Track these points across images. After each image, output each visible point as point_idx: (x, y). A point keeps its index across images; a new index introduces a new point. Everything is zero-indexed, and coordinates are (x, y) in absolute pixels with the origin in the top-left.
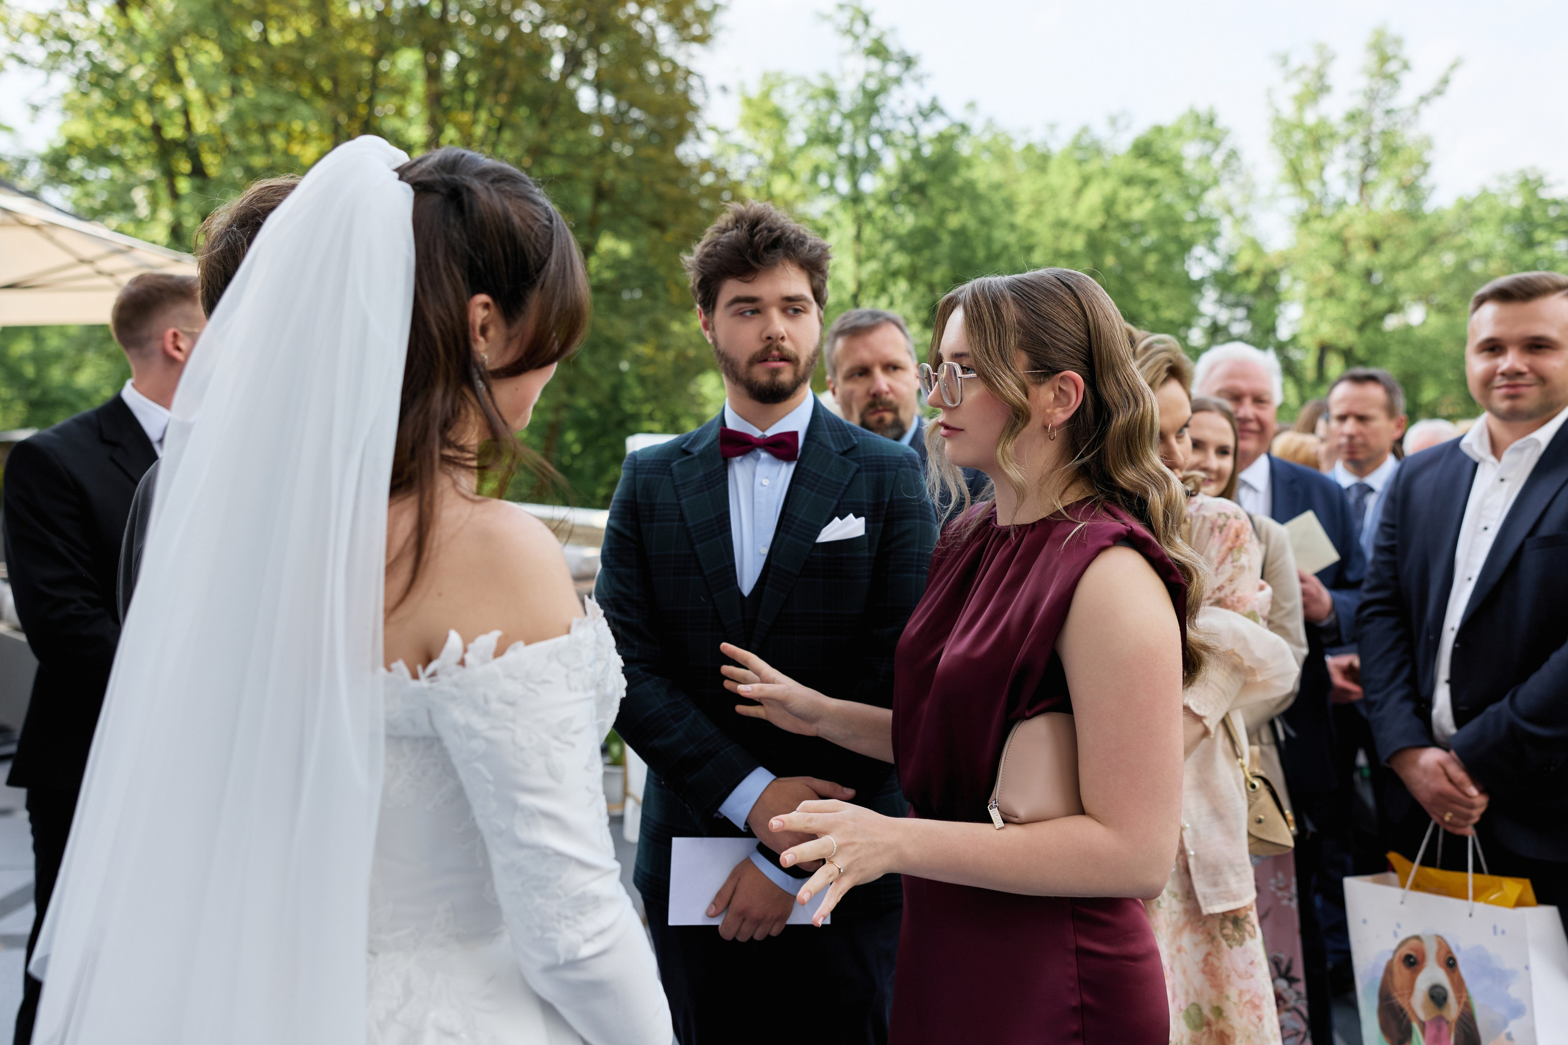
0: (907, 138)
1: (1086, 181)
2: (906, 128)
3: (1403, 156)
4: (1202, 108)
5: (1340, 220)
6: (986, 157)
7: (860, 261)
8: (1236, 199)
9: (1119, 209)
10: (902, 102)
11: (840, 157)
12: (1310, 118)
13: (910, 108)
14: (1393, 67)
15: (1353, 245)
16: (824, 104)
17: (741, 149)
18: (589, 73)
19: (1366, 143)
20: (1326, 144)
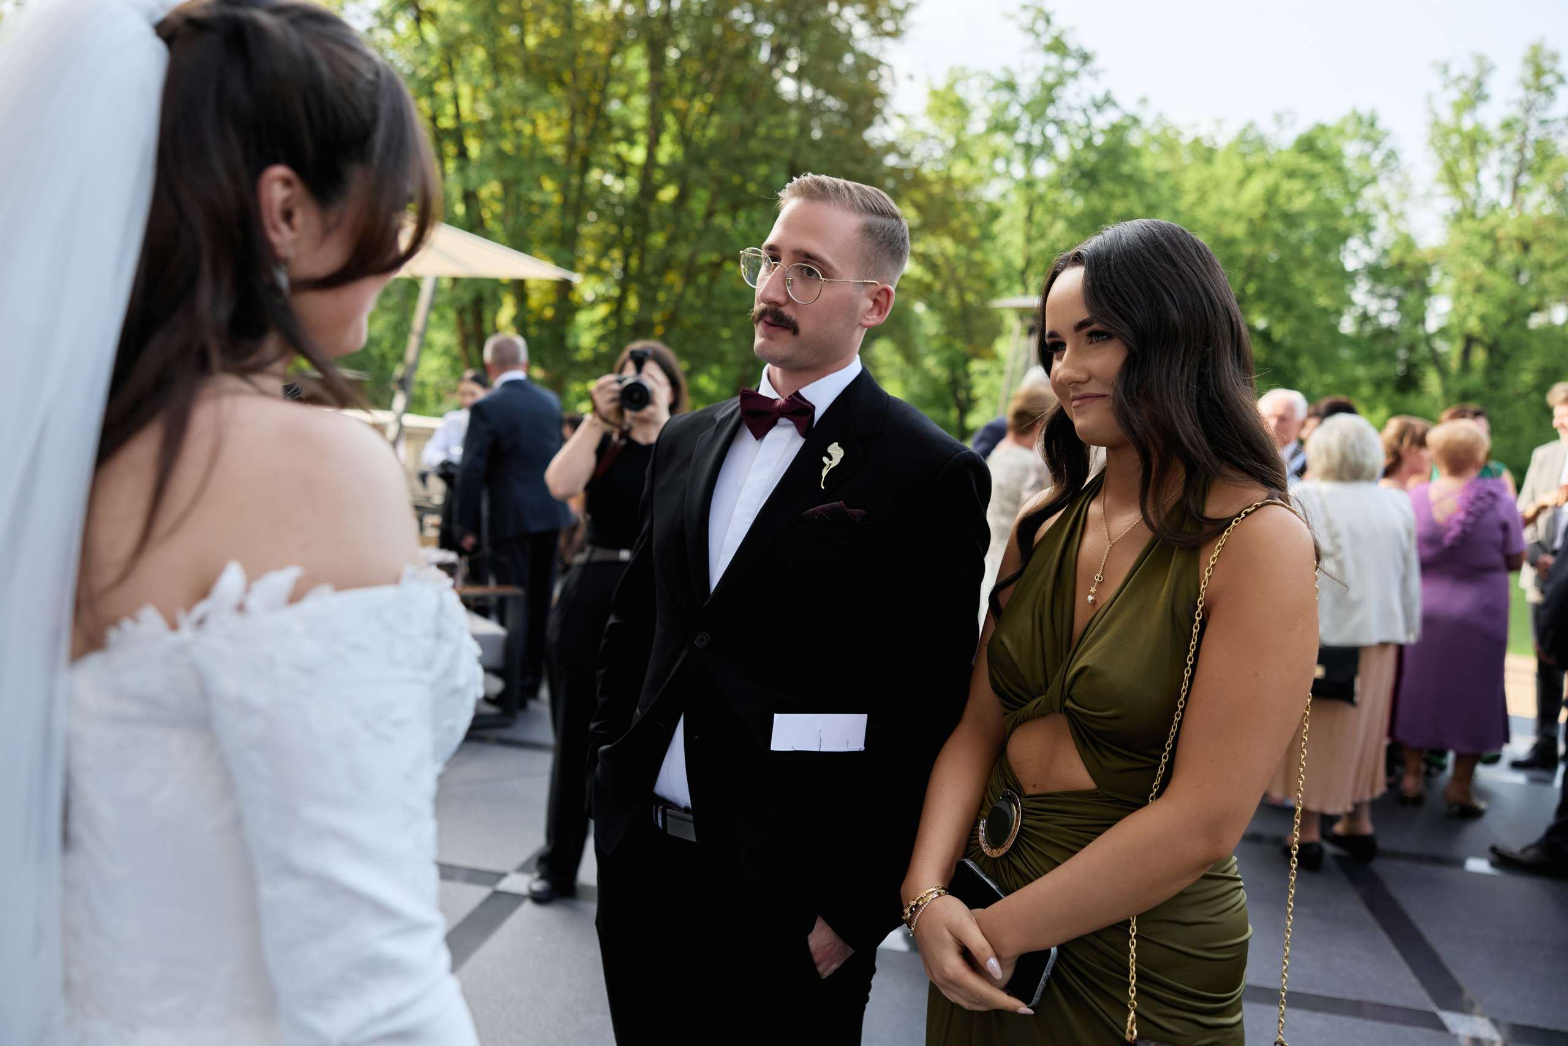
0: (1080, 128)
1: (1250, 172)
2: (1079, 118)
3: (1553, 165)
4: (1364, 110)
5: (1493, 220)
6: (1154, 148)
7: (1029, 240)
8: (1392, 197)
9: (1281, 200)
10: (1078, 95)
11: (1017, 145)
12: (1467, 123)
13: (1085, 100)
14: (1548, 80)
15: (1504, 245)
16: (1004, 96)
17: (925, 136)
18: (792, 66)
19: (1520, 150)
20: (1482, 148)
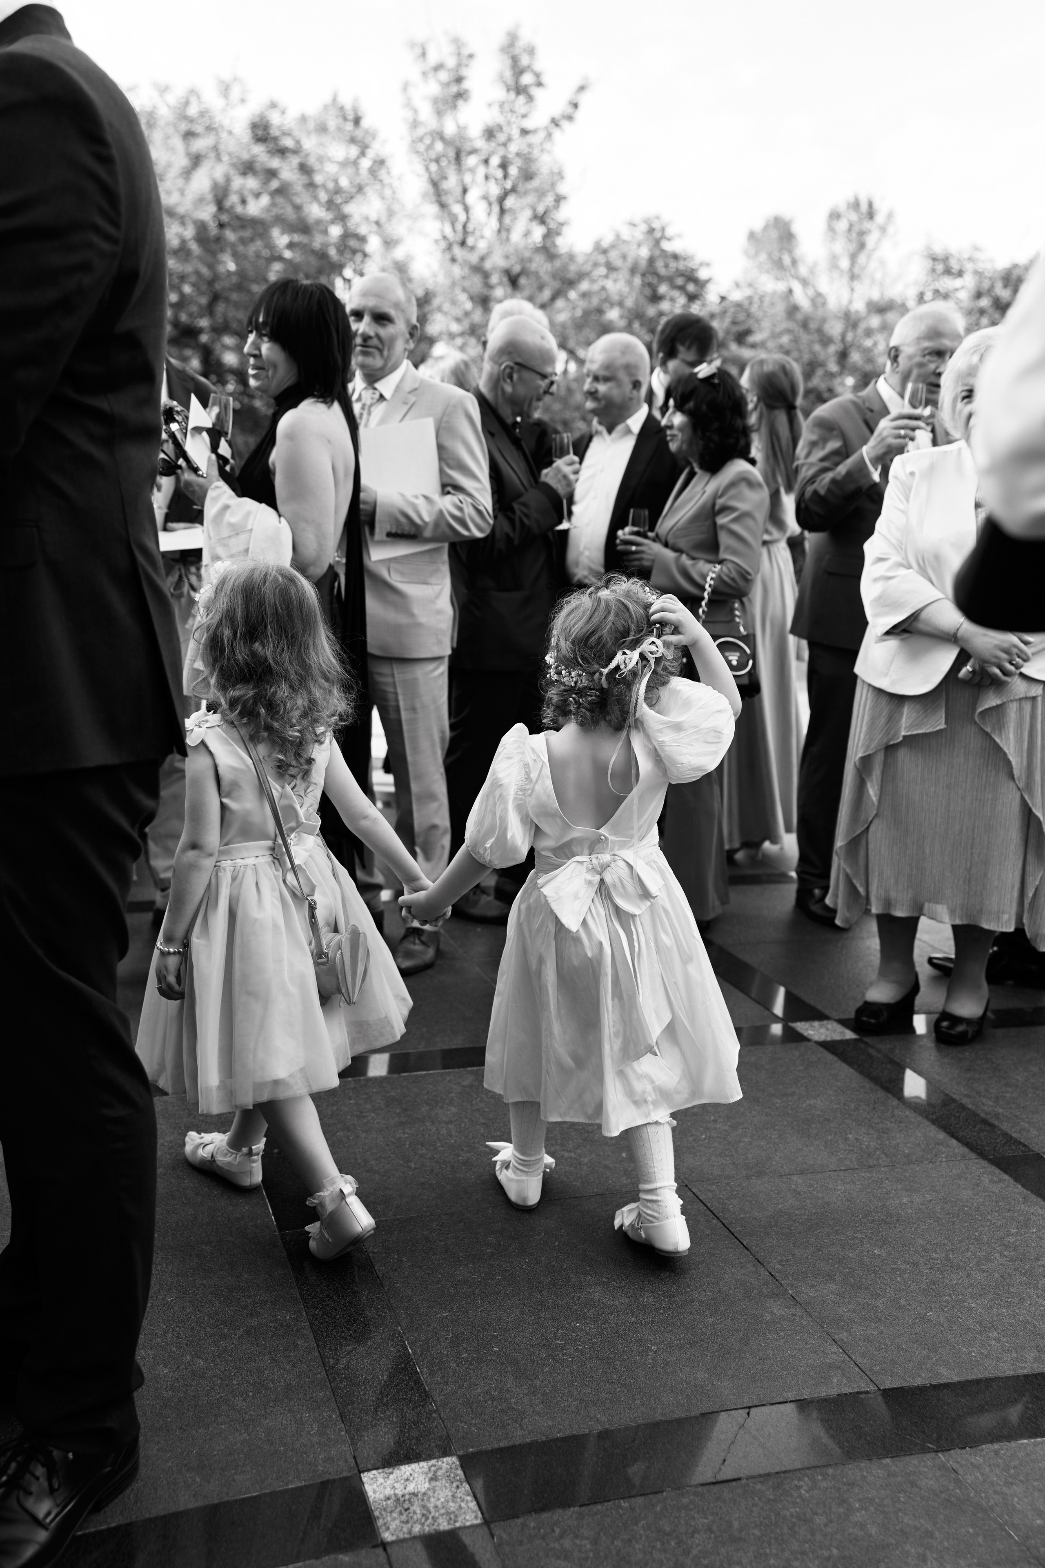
3: (535, 183)
4: (344, 98)
12: (450, 127)
14: (527, 79)
19: (504, 166)
20: (467, 161)
